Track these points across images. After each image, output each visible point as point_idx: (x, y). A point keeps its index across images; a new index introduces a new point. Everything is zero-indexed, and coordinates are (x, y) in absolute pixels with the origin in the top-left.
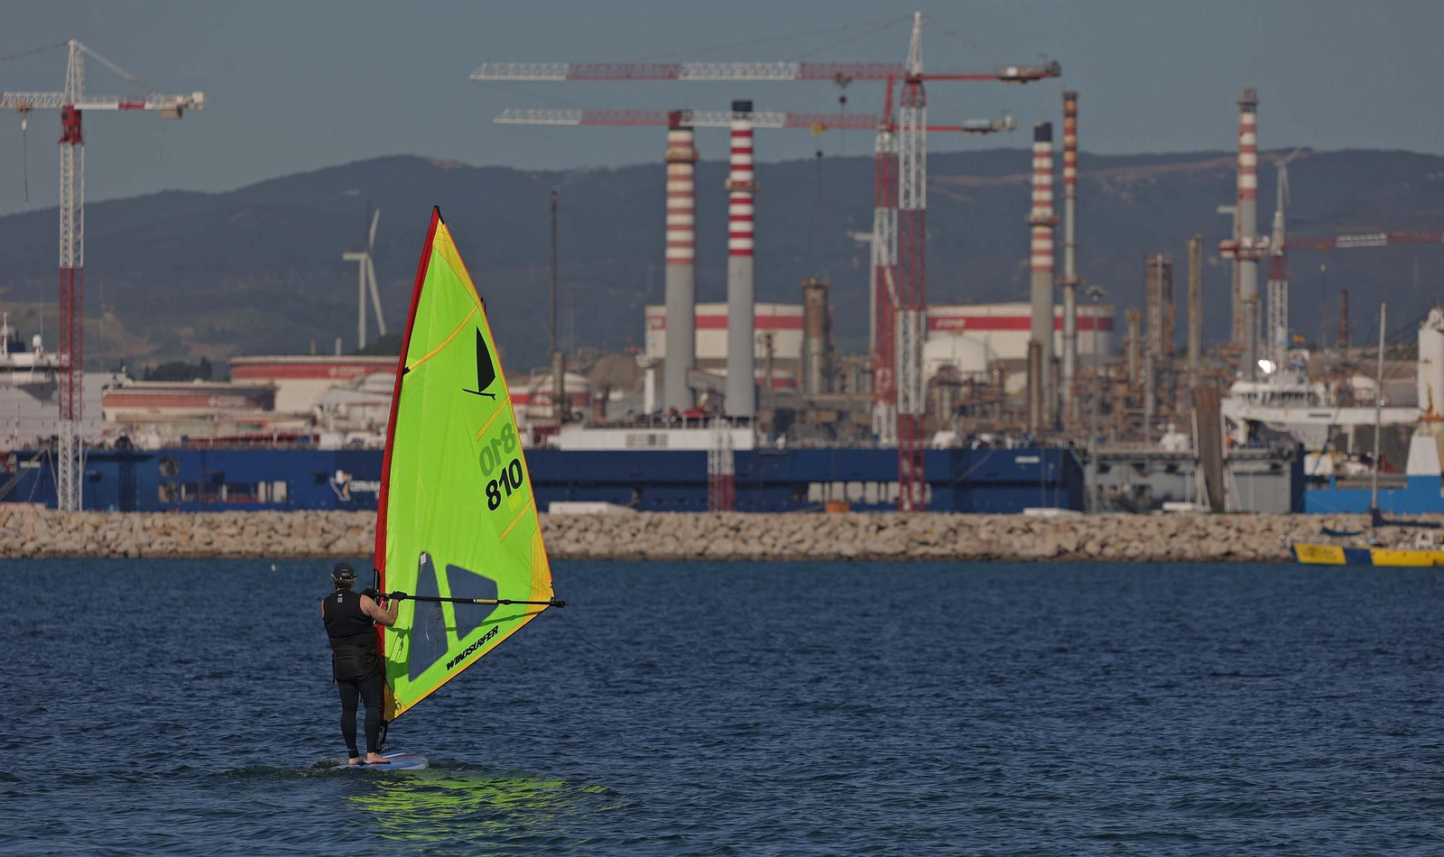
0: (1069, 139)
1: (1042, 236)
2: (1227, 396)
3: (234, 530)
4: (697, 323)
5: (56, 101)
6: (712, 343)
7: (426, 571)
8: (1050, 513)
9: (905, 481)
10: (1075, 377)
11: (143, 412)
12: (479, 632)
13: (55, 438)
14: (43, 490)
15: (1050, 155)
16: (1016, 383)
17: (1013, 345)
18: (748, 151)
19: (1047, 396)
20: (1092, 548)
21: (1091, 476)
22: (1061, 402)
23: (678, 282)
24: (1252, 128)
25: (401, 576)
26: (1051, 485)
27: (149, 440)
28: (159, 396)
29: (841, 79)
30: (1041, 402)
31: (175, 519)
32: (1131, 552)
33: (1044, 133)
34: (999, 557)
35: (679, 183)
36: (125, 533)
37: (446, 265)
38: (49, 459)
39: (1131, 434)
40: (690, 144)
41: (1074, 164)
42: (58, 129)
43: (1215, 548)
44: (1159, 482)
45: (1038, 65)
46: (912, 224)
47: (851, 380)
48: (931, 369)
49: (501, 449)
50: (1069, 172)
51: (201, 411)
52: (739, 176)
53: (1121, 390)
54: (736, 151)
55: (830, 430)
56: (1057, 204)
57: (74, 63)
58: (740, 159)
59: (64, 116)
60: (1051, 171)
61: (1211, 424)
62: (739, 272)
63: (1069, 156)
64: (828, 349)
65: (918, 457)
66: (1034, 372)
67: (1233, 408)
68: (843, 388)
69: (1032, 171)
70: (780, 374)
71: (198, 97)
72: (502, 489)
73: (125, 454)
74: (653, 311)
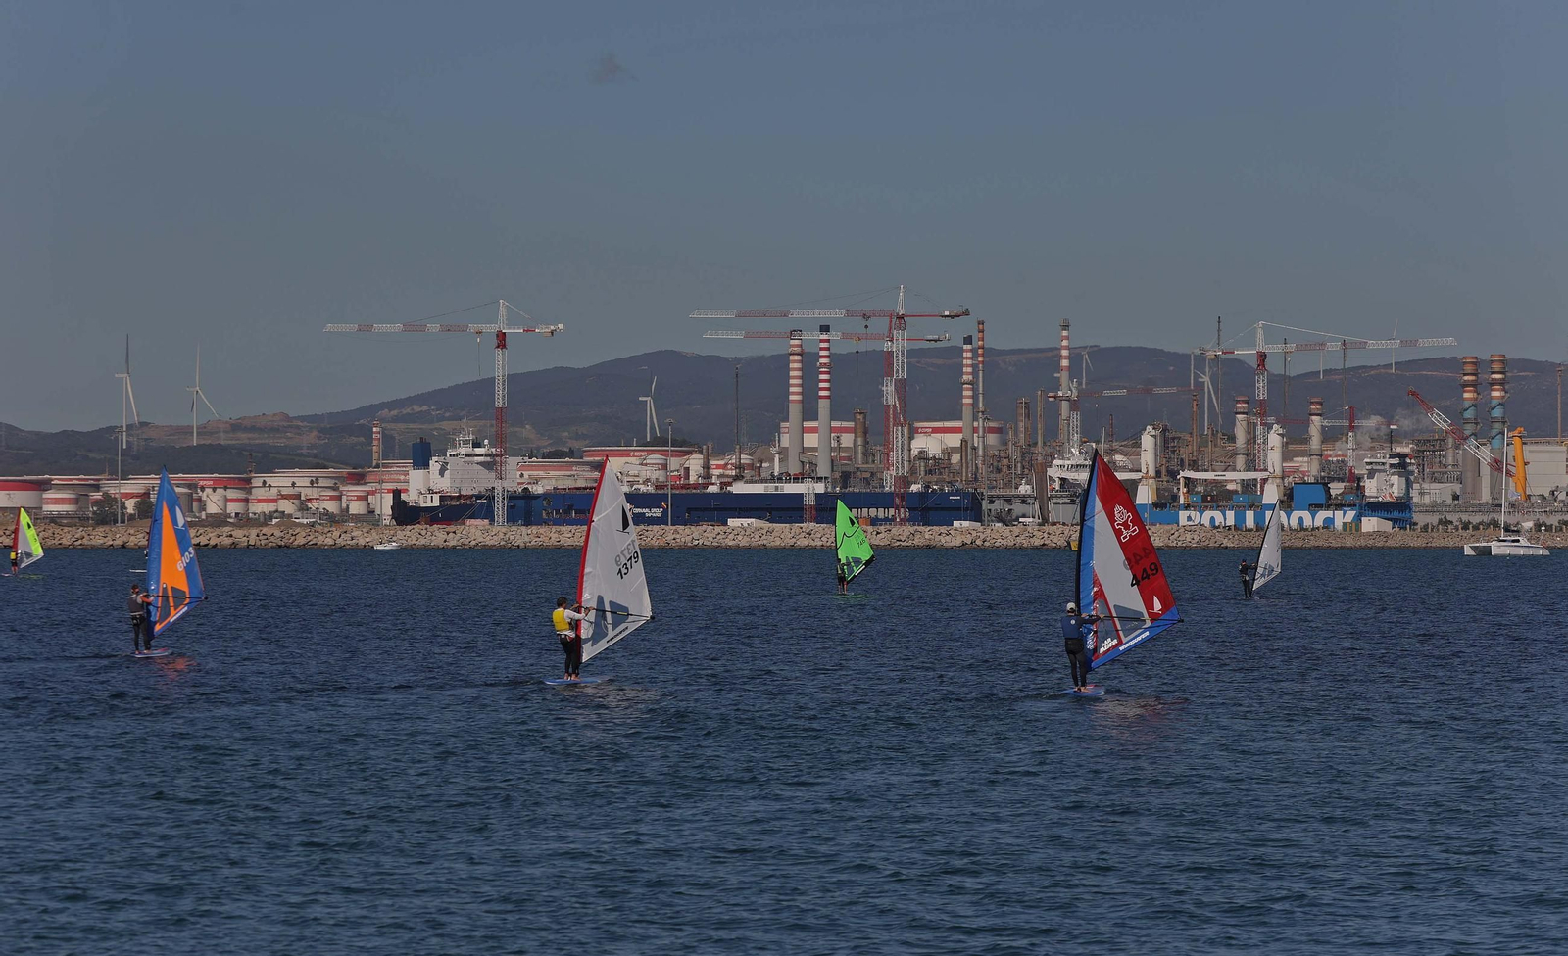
0: (980, 343)
1: (968, 389)
2: (1050, 467)
3: (570, 535)
4: (804, 430)
5: (493, 328)
6: (811, 440)
8: (966, 524)
9: (897, 508)
10: (984, 457)
11: (541, 473)
13: (493, 488)
14: (488, 513)
15: (971, 350)
16: (956, 458)
17: (954, 440)
18: (828, 349)
19: (970, 465)
20: (979, 542)
21: (985, 504)
22: (977, 468)
23: (795, 411)
24: (1067, 338)
26: (967, 509)
27: (538, 489)
28: (550, 466)
29: (865, 317)
30: (967, 467)
31: (543, 530)
32: (997, 544)
33: (968, 340)
34: (934, 547)
35: (795, 365)
36: (518, 537)
38: (491, 498)
39: (1008, 485)
40: (801, 346)
41: (983, 355)
42: (495, 342)
43: (1037, 542)
44: (1018, 508)
45: (959, 310)
46: (900, 385)
47: (878, 458)
48: (915, 452)
50: (980, 359)
51: (569, 473)
52: (823, 361)
53: (1006, 461)
54: (822, 349)
55: (867, 481)
56: (975, 374)
57: (502, 310)
58: (823, 353)
59: (497, 336)
60: (972, 358)
61: (1042, 481)
62: (824, 406)
63: (980, 351)
64: (866, 443)
65: (902, 497)
66: (964, 453)
67: (1052, 472)
68: (874, 461)
69: (963, 358)
70: (843, 454)
71: (561, 326)
73: (527, 496)
74: (783, 425)
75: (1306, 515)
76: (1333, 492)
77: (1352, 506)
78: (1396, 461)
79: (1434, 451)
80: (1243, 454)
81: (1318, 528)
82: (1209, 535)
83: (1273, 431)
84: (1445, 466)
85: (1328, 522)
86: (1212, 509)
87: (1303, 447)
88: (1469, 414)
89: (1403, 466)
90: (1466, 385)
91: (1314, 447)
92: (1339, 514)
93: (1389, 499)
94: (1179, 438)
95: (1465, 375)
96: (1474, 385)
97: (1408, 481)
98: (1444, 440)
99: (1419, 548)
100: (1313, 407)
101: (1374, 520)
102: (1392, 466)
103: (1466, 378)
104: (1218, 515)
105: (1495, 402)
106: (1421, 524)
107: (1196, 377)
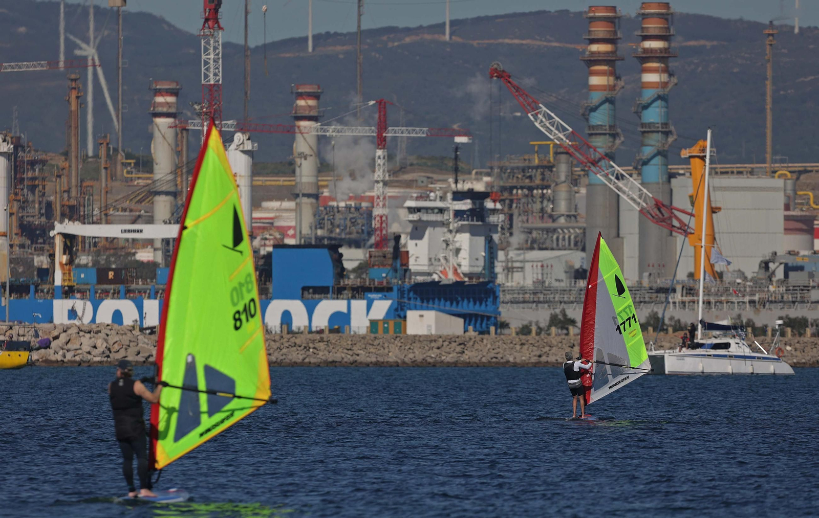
7: (191, 369)
12: (218, 417)
25: (173, 372)
37: (217, 159)
49: (244, 289)
72: (243, 317)
75: (297, 308)
76: (348, 265)
77: (384, 290)
78: (465, 205)
79: (531, 189)
80: (167, 193)
81: (321, 332)
82: (125, 339)
83: (233, 146)
84: (553, 219)
85: (339, 322)
86: (116, 295)
87: (282, 181)
88: (599, 118)
89: (478, 213)
90: (593, 61)
91: (304, 180)
92: (359, 305)
93: (451, 278)
94: (43, 162)
95: (593, 41)
96: (609, 60)
97: (489, 241)
98: (550, 168)
99: (523, 365)
100: (301, 103)
101: (430, 316)
102: (458, 214)
103: (595, 48)
104: (128, 308)
105: (649, 94)
106: (515, 325)
107: (71, 46)
